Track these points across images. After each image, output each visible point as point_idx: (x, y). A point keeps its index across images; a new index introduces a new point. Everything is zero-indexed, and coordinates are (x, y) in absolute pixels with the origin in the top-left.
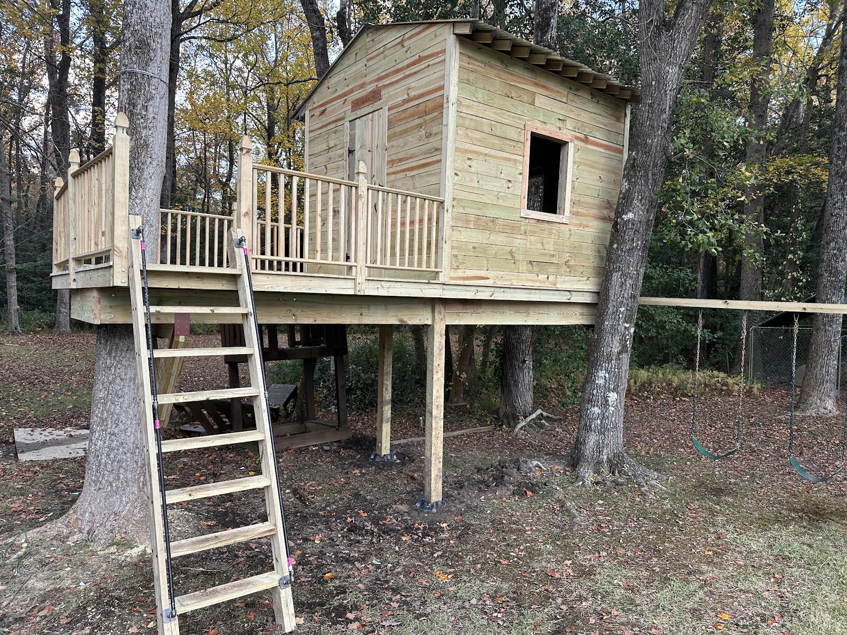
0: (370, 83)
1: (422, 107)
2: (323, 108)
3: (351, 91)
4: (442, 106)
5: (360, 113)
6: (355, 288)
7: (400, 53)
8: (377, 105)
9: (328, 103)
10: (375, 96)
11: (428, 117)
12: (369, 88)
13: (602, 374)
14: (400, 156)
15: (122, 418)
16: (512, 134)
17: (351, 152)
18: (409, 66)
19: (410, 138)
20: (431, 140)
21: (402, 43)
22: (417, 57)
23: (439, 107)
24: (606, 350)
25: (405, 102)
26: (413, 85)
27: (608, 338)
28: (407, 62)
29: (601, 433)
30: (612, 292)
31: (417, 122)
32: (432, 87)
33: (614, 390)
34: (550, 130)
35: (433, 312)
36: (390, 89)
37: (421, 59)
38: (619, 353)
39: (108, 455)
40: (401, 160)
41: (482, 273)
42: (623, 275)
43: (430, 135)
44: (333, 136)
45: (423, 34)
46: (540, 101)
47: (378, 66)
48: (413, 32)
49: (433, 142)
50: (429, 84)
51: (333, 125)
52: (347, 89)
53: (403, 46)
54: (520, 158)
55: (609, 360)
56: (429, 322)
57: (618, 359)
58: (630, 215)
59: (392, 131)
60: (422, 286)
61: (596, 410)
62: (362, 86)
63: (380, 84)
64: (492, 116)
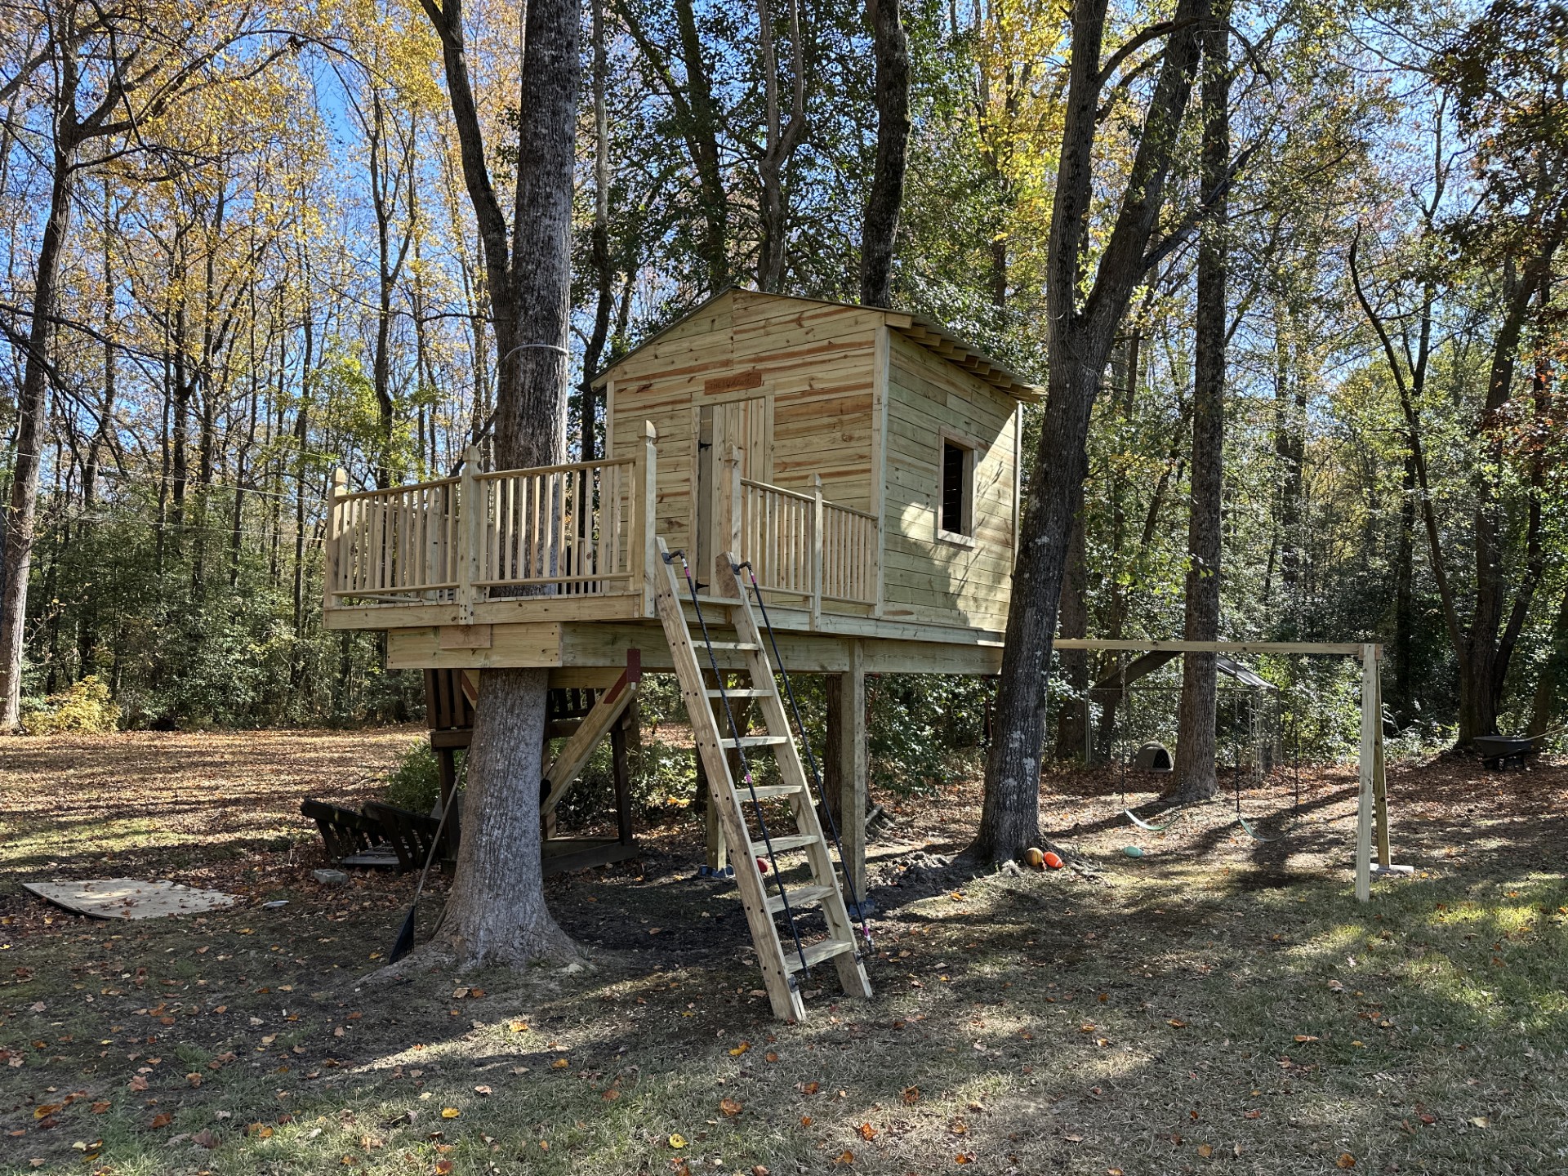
0: (740, 362)
1: (835, 404)
2: (644, 383)
3: (705, 367)
4: (870, 406)
5: (720, 397)
6: (810, 623)
7: (796, 334)
8: (753, 392)
9: (654, 376)
10: (751, 379)
11: (846, 417)
12: (739, 369)
13: (1017, 735)
14: (797, 459)
15: (526, 798)
16: (930, 439)
17: (704, 446)
18: (810, 351)
19: (815, 439)
20: (853, 443)
21: (799, 321)
22: (825, 343)
23: (865, 408)
24: (1020, 705)
25: (804, 394)
26: (820, 375)
27: (1023, 689)
28: (807, 347)
29: (1018, 811)
30: (1025, 632)
31: (826, 421)
32: (852, 382)
33: (1031, 755)
34: (958, 435)
35: (852, 655)
36: (778, 375)
37: (831, 347)
38: (1037, 707)
39: (509, 847)
40: (798, 464)
41: (908, 607)
42: (1039, 611)
43: (851, 438)
44: (667, 422)
45: (836, 317)
46: (952, 401)
47: (755, 342)
48: (818, 311)
49: (856, 448)
50: (847, 377)
51: (669, 408)
52: (694, 363)
53: (801, 326)
54: (935, 468)
55: (1025, 716)
56: (847, 669)
57: (1036, 715)
58: (1045, 539)
59: (779, 428)
60: (861, 622)
61: (1011, 782)
62: (727, 363)
63: (759, 366)
64: (914, 420)
